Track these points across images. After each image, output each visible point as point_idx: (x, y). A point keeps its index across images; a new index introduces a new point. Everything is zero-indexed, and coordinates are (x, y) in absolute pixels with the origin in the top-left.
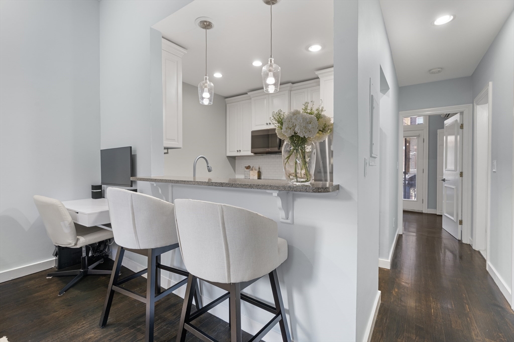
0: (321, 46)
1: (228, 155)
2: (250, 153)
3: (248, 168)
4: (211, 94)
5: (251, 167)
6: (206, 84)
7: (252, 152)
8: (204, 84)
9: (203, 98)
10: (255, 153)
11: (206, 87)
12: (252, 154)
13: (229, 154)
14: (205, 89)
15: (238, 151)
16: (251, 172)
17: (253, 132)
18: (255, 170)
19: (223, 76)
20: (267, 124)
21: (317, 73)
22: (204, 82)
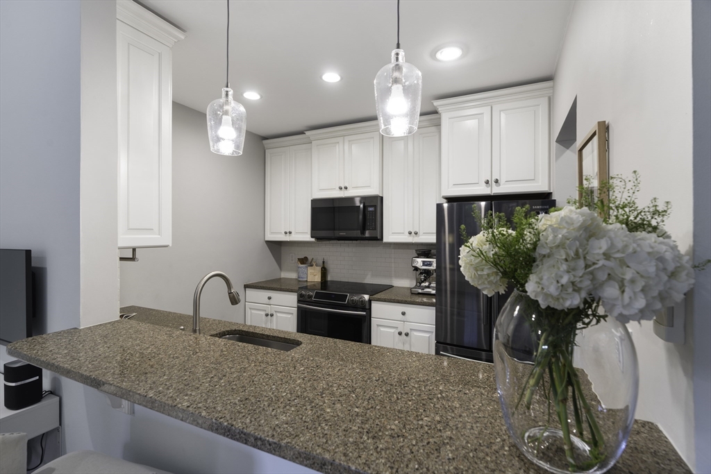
0: (462, 49)
1: (266, 239)
2: (307, 237)
3: (303, 261)
4: (238, 129)
5: (310, 260)
6: (226, 108)
7: (312, 237)
8: (221, 107)
9: (218, 139)
10: (318, 239)
11: (226, 113)
12: (313, 240)
13: (270, 237)
14: (224, 117)
15: (286, 233)
16: (310, 270)
17: (314, 202)
18: (317, 265)
19: (261, 97)
20: (341, 188)
21: (436, 103)
22: (223, 100)
